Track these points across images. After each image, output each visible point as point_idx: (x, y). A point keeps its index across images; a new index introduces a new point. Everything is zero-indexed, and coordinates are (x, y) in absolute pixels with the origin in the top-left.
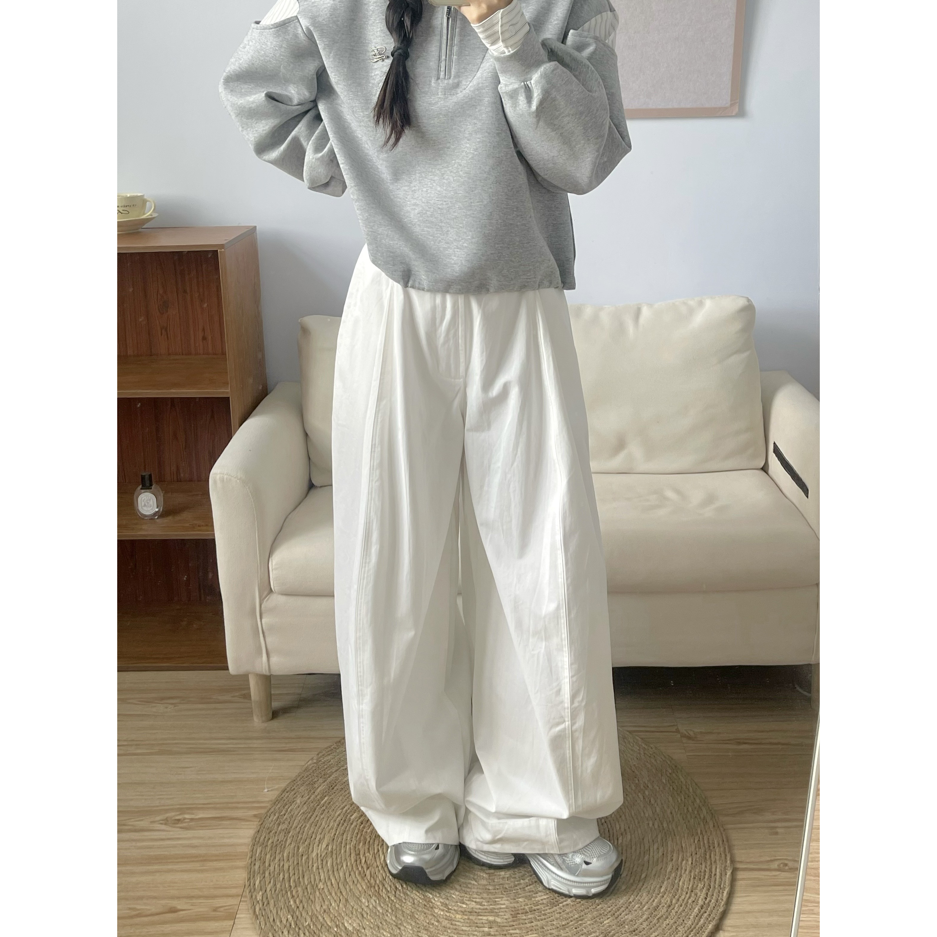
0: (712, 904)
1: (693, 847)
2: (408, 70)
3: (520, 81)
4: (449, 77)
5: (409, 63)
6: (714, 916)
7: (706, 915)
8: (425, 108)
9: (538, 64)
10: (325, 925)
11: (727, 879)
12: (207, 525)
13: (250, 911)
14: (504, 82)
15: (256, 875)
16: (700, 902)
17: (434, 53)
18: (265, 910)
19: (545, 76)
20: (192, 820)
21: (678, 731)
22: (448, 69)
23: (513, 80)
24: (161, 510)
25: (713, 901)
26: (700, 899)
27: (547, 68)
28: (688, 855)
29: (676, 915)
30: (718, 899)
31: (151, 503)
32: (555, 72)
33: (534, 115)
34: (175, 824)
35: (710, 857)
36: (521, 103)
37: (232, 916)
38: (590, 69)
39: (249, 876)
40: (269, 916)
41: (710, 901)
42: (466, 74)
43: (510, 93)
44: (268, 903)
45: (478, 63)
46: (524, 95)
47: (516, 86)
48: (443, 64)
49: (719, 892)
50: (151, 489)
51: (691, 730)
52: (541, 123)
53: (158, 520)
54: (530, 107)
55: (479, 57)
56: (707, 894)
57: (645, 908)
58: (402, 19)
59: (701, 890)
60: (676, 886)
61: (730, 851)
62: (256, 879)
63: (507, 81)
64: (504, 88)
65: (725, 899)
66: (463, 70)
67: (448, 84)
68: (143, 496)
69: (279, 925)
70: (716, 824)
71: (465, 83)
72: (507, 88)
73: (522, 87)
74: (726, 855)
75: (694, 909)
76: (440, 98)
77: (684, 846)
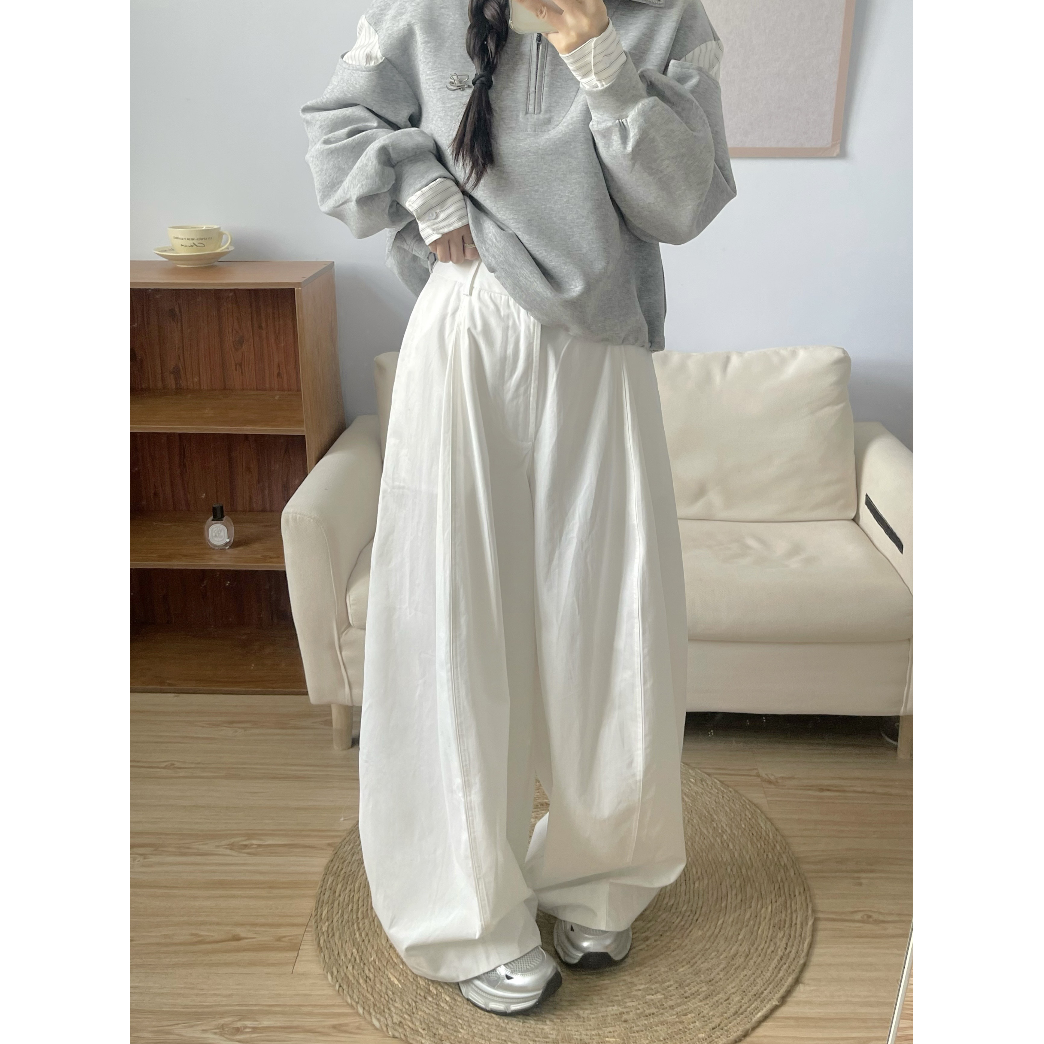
0: (792, 955)
1: (773, 895)
2: (492, 102)
3: (614, 118)
4: (539, 111)
5: (492, 95)
6: (794, 968)
7: (785, 967)
8: (512, 145)
9: (635, 99)
10: (391, 961)
11: (808, 929)
12: (278, 557)
13: (314, 942)
14: (596, 119)
15: (324, 905)
16: (780, 953)
17: (522, 84)
18: (330, 942)
19: (643, 113)
20: (259, 846)
21: (758, 776)
22: (538, 102)
23: (606, 117)
24: (232, 540)
25: (793, 952)
26: (779, 950)
27: (645, 104)
28: (768, 902)
29: (754, 965)
30: (798, 950)
31: (222, 534)
32: (654, 109)
33: (630, 157)
34: (241, 849)
35: (791, 906)
36: (614, 143)
37: (296, 947)
38: (694, 104)
39: (317, 906)
40: (334, 949)
41: (791, 952)
42: (558, 109)
43: (603, 132)
44: (333, 935)
45: (571, 96)
46: (618, 134)
47: (610, 124)
48: (532, 97)
49: (800, 942)
50: (222, 520)
51: (772, 775)
52: (637, 166)
53: (228, 551)
54: (625, 148)
55: (571, 90)
56: (787, 944)
57: (721, 957)
58: (485, 43)
59: (781, 940)
60: (754, 934)
61: (811, 901)
62: (324, 908)
63: (600, 118)
64: (595, 126)
65: (805, 951)
66: (555, 104)
67: (538, 119)
68: (214, 527)
69: (344, 960)
70: (796, 871)
71: (557, 119)
72: (599, 126)
73: (616, 125)
74: (807, 905)
75: (774, 960)
76: (529, 134)
77: (763, 892)
